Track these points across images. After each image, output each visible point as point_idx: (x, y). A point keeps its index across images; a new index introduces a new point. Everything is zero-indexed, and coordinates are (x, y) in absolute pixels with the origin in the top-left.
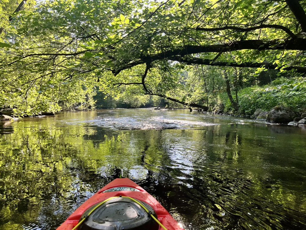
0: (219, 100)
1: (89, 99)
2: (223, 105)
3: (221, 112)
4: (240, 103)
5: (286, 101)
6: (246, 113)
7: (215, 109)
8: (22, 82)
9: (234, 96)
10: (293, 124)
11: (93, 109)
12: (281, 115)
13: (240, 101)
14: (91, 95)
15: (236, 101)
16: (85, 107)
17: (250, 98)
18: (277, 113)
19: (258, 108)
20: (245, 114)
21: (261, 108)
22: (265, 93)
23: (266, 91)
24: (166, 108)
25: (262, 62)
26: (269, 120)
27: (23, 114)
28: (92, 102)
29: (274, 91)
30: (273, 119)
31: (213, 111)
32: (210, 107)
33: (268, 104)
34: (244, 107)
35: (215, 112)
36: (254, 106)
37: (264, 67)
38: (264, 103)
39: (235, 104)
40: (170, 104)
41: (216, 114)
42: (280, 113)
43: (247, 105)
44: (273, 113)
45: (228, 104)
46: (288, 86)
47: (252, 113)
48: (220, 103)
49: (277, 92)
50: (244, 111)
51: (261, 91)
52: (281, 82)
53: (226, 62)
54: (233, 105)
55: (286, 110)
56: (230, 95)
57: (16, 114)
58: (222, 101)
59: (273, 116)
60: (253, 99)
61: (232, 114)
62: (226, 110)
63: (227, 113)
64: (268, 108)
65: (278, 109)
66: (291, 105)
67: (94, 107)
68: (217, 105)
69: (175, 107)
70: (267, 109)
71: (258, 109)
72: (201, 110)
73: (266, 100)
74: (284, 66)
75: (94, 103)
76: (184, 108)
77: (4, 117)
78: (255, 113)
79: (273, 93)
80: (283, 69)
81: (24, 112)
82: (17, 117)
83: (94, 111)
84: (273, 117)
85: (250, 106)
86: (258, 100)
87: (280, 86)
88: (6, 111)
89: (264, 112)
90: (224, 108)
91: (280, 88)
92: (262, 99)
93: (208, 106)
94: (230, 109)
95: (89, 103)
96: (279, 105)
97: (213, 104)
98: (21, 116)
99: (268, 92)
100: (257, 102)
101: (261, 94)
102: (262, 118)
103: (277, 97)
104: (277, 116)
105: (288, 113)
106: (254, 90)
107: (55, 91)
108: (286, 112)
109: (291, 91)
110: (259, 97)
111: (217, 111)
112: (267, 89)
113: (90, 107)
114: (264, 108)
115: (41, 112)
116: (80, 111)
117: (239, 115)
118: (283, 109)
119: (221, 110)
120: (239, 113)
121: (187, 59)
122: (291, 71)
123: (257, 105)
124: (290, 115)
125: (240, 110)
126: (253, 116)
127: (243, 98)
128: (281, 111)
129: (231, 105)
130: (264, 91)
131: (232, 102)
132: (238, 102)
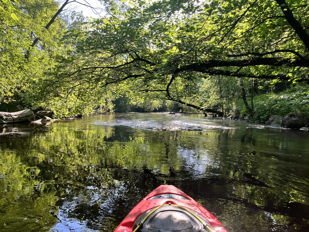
0: (235, 106)
1: (108, 103)
2: (238, 111)
3: (237, 118)
4: (255, 109)
5: (299, 108)
6: (262, 118)
7: (230, 115)
8: (64, 88)
9: (249, 103)
10: (304, 129)
11: (112, 112)
12: (294, 121)
13: (255, 107)
14: (110, 99)
15: (251, 107)
16: (105, 110)
17: (265, 105)
18: (290, 119)
19: (273, 114)
20: (260, 120)
21: (275, 114)
22: (280, 100)
23: (281, 98)
24: (180, 113)
25: (276, 74)
26: (283, 125)
27: (62, 116)
28: (111, 106)
29: (288, 98)
30: (287, 124)
31: (229, 116)
32: (226, 113)
33: (282, 111)
34: (260, 113)
35: (231, 117)
36: (269, 112)
37: (278, 79)
38: (279, 110)
39: (250, 110)
40: (184, 109)
41: (231, 119)
42: (294, 119)
43: (262, 112)
44: (287, 119)
45: (244, 110)
46: (302, 94)
47: (267, 119)
48: (235, 109)
49: (292, 99)
50: (259, 117)
51: (276, 98)
52: (296, 89)
53: (244, 74)
54: (248, 111)
55: (299, 116)
56: (246, 101)
57: (56, 116)
58: (237, 107)
59: (287, 121)
60: (268, 106)
61: (247, 120)
62: (241, 115)
63: (243, 119)
64: (283, 115)
65: (291, 116)
66: (303, 113)
67: (113, 111)
68: (233, 111)
69: (189, 112)
70: (281, 115)
71: (273, 116)
72: (216, 115)
73: (281, 107)
74: (296, 78)
75: (113, 107)
76: (198, 113)
77: (46, 118)
78: (270, 119)
79: (288, 101)
80: (295, 81)
81: (63, 114)
82: (57, 118)
83: (112, 114)
84: (286, 123)
85: (266, 112)
86: (273, 107)
87: (295, 93)
88: (41, 113)
89: (279, 118)
90: (239, 113)
91: (294, 96)
92: (277, 106)
93: (223, 111)
94: (245, 115)
95: (108, 106)
96: (293, 112)
97: (228, 110)
98: (60, 118)
99: (283, 100)
100: (272, 109)
101: (276, 101)
102: (276, 124)
103: (291, 104)
104: (290, 122)
105: (300, 119)
106: (269, 97)
107: (90, 97)
108: (299, 118)
109: (304, 99)
110: (274, 104)
111: (232, 116)
112: (282, 97)
113: (109, 111)
114: (279, 114)
115: (77, 114)
116: (100, 114)
117: (254, 121)
118: (296, 116)
119: (237, 116)
120: (254, 119)
121: (210, 70)
122: (302, 82)
123: (272, 112)
124: (303, 121)
125: (255, 116)
126: (268, 121)
127: (258, 104)
128: (294, 117)
129: (246, 111)
130: (279, 98)
131: (248, 108)
132: (253, 108)
